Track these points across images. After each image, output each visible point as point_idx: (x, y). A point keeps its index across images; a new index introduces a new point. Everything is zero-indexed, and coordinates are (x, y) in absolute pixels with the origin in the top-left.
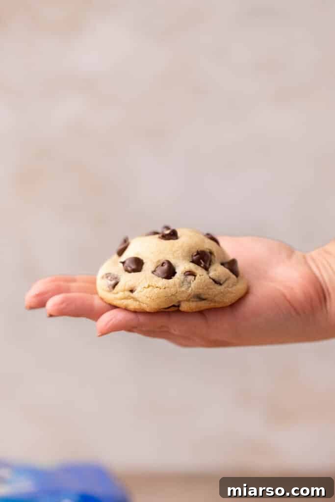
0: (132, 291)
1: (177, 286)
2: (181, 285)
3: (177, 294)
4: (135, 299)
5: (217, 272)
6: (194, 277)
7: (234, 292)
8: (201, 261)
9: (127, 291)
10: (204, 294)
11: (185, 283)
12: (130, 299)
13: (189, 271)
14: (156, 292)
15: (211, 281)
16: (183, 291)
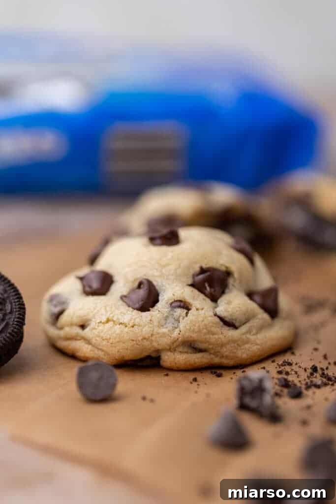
0: (83, 327)
1: (156, 323)
2: (163, 322)
3: (153, 338)
4: (88, 341)
5: (231, 306)
6: (185, 311)
7: (258, 342)
8: (207, 285)
9: (76, 325)
10: (201, 342)
11: (171, 320)
12: (80, 340)
13: (180, 301)
14: (118, 331)
15: (218, 320)
16: (164, 334)
